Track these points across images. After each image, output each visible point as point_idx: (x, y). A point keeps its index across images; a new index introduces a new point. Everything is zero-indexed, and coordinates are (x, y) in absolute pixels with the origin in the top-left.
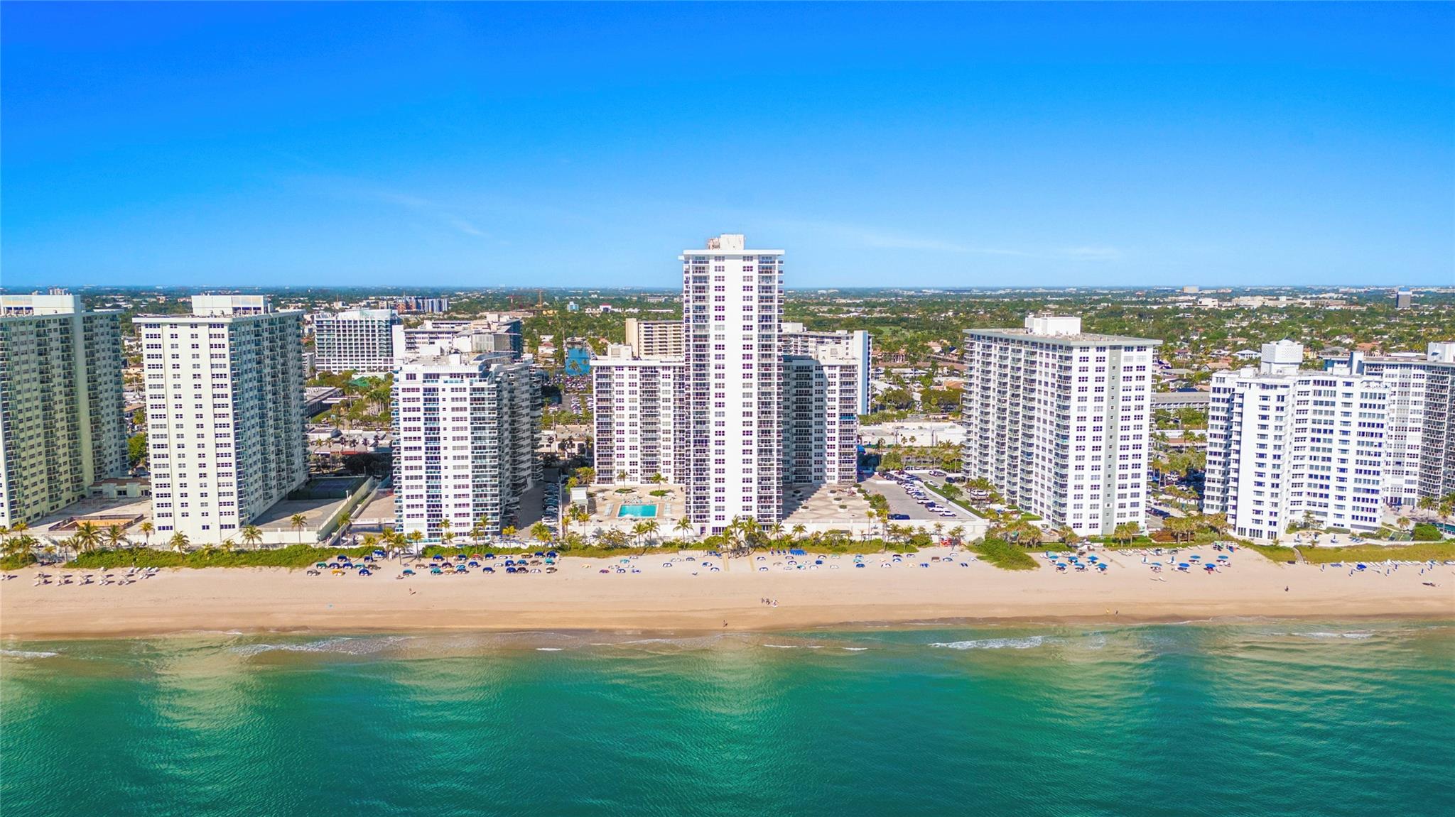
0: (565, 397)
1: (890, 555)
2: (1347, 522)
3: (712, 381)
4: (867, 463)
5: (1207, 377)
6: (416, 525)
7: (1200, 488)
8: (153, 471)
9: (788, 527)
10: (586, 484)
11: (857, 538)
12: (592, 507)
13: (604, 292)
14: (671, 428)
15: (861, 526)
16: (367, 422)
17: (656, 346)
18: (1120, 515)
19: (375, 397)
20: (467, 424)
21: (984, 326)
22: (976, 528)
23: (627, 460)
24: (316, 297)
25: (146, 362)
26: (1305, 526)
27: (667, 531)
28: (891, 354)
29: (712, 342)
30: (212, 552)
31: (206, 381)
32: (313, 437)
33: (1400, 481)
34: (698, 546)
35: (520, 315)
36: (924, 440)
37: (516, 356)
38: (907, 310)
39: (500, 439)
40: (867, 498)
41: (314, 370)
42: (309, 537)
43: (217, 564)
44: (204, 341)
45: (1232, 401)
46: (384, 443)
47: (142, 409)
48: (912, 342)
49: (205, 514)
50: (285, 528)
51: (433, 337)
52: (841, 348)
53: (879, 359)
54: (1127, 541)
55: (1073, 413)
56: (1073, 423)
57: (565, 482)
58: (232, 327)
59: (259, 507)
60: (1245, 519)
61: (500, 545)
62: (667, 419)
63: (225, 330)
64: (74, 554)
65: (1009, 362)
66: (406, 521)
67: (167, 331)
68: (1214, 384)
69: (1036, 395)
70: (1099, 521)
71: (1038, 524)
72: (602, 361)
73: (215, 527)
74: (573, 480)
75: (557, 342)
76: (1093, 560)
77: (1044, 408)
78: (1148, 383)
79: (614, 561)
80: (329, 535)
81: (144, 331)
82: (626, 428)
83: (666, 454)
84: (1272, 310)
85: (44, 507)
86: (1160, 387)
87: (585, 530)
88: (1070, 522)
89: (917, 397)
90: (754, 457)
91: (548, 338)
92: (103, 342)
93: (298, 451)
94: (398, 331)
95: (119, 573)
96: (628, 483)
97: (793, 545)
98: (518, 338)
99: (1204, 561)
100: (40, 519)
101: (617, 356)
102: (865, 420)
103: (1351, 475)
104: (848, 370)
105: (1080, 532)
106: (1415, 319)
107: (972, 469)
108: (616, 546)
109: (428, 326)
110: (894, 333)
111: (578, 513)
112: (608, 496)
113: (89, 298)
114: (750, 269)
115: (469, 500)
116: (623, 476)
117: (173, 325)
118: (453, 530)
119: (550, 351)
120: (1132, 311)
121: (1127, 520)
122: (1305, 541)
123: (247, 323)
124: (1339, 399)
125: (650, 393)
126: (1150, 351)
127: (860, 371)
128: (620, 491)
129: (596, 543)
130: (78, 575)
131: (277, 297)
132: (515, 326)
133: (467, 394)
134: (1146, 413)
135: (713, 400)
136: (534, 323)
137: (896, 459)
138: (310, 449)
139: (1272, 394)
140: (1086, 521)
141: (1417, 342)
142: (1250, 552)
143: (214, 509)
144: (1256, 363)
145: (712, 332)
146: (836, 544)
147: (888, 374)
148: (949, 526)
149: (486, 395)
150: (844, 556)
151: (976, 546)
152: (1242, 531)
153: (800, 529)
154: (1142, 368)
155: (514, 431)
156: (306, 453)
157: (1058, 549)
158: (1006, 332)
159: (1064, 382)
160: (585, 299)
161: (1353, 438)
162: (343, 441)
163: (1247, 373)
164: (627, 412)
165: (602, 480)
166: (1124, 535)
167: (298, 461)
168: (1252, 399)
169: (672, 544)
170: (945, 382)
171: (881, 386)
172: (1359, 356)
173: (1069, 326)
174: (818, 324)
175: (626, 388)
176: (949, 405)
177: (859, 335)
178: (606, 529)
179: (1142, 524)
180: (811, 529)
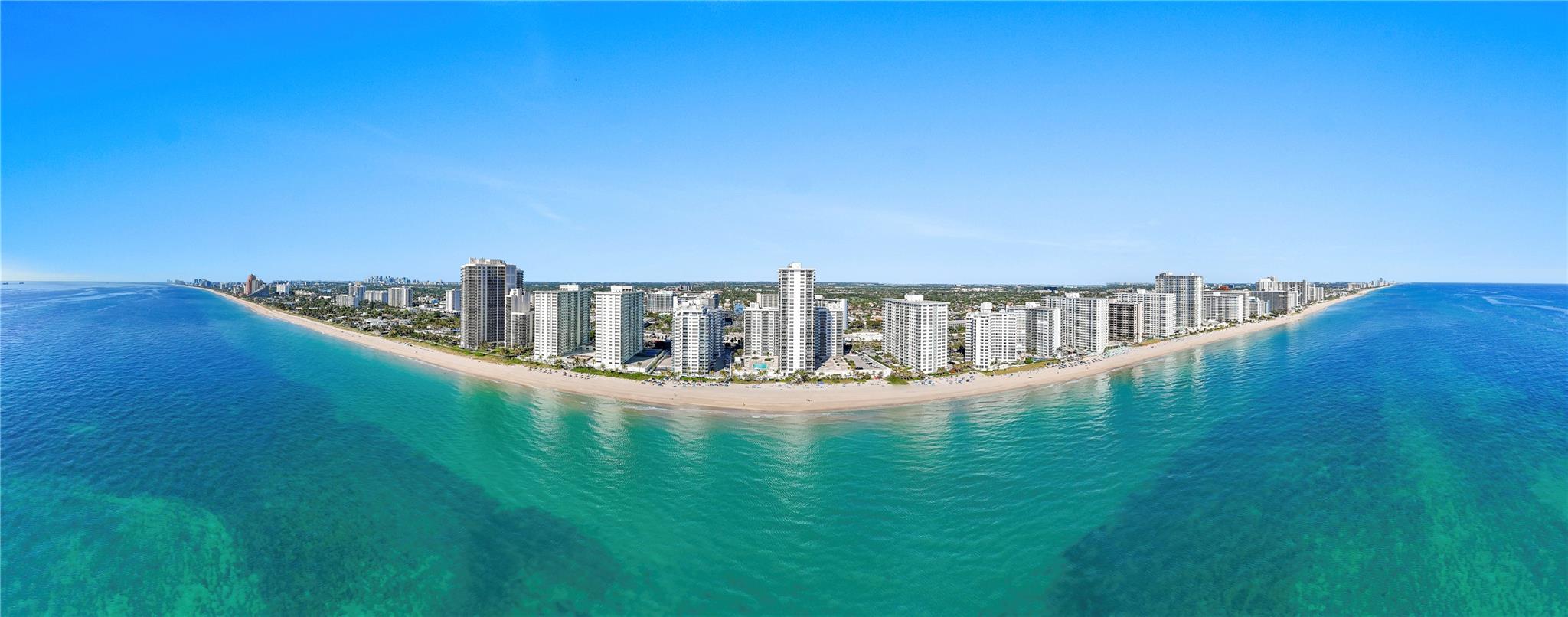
0: (734, 322)
1: (856, 383)
2: (1007, 360)
3: (789, 316)
4: (847, 348)
5: (965, 315)
6: (678, 369)
7: (964, 353)
8: (596, 342)
9: (817, 373)
10: (740, 355)
11: (843, 377)
12: (743, 365)
13: (749, 283)
14: (773, 334)
15: (845, 372)
16: (663, 331)
17: (768, 304)
18: (939, 365)
19: (666, 322)
20: (698, 331)
21: (888, 297)
22: (887, 372)
23: (756, 346)
24: (649, 286)
25: (597, 306)
26: (996, 363)
27: (771, 374)
28: (855, 307)
29: (789, 302)
30: (612, 372)
31: (613, 314)
32: (645, 335)
33: (1020, 345)
34: (783, 381)
35: (718, 292)
36: (868, 339)
37: (717, 307)
38: (861, 291)
39: (710, 338)
40: (847, 362)
41: (647, 311)
42: (643, 370)
43: (614, 376)
44: (613, 300)
45: (973, 323)
46: (669, 338)
47: (594, 322)
48: (863, 303)
49: (611, 358)
50: (635, 366)
51: (687, 299)
52: (837, 305)
53: (852, 307)
54: (941, 374)
55: (922, 329)
56: (922, 332)
57: (733, 354)
58: (622, 296)
59: (627, 358)
60: (978, 363)
61: (708, 378)
62: (771, 331)
63: (620, 297)
64: (573, 367)
65: (899, 311)
66: (675, 367)
67: (603, 297)
68: (967, 317)
69: (909, 323)
70: (932, 367)
71: (911, 370)
72: (748, 309)
73: (613, 363)
74: (736, 354)
75: (731, 302)
76: (930, 382)
77: (912, 328)
78: (946, 317)
79: (750, 385)
80: (649, 370)
81: (597, 297)
82: (756, 334)
83: (771, 344)
84: (983, 292)
85: (566, 351)
86: (950, 318)
87: (740, 373)
88: (922, 368)
89: (865, 323)
90: (805, 346)
91: (728, 300)
92: (585, 299)
93: (640, 339)
94: (675, 298)
95: (585, 375)
96: (756, 356)
97: (819, 380)
98: (717, 300)
99: (966, 379)
100: (565, 354)
101: (754, 307)
102: (846, 332)
103: (1007, 345)
104: (840, 313)
105: (925, 372)
106: (1023, 295)
107: (886, 350)
108: (751, 380)
109: (685, 295)
110: (856, 299)
111: (737, 366)
112: (749, 360)
113: (582, 285)
114: (803, 275)
115: (697, 360)
116: (754, 353)
117: (605, 295)
118: (691, 371)
119: (729, 305)
120: (940, 293)
121: (941, 366)
122: (996, 368)
123: (627, 295)
124: (1003, 320)
125: (765, 321)
126: (947, 306)
127: (844, 313)
128: (753, 358)
129: (744, 378)
130: (574, 373)
131: (636, 286)
132: (716, 295)
133: (698, 320)
134: (946, 328)
135: (789, 324)
136: (723, 295)
137: (858, 346)
138: (644, 339)
139: (984, 319)
140: (927, 368)
141: (1023, 302)
142: (980, 373)
143: (613, 357)
144: (979, 309)
145: (789, 298)
146: (836, 379)
147: (854, 314)
148: (878, 371)
149: (704, 320)
150: (838, 384)
151: (887, 379)
152: (977, 367)
153: (822, 374)
154: (944, 312)
155: (714, 334)
156: (643, 340)
157: (918, 379)
158: (898, 300)
159: (918, 318)
160: (741, 285)
161: (1007, 332)
162: (655, 337)
163: (977, 312)
164: (756, 328)
165: (747, 354)
166: (941, 372)
167: (640, 343)
168: (979, 320)
169: (772, 380)
170: (876, 318)
171: (852, 319)
172: (1007, 306)
173: (920, 298)
174: (828, 296)
175: (756, 319)
176: (877, 326)
177: (843, 300)
178: (748, 373)
179: (946, 368)
180: (826, 374)
